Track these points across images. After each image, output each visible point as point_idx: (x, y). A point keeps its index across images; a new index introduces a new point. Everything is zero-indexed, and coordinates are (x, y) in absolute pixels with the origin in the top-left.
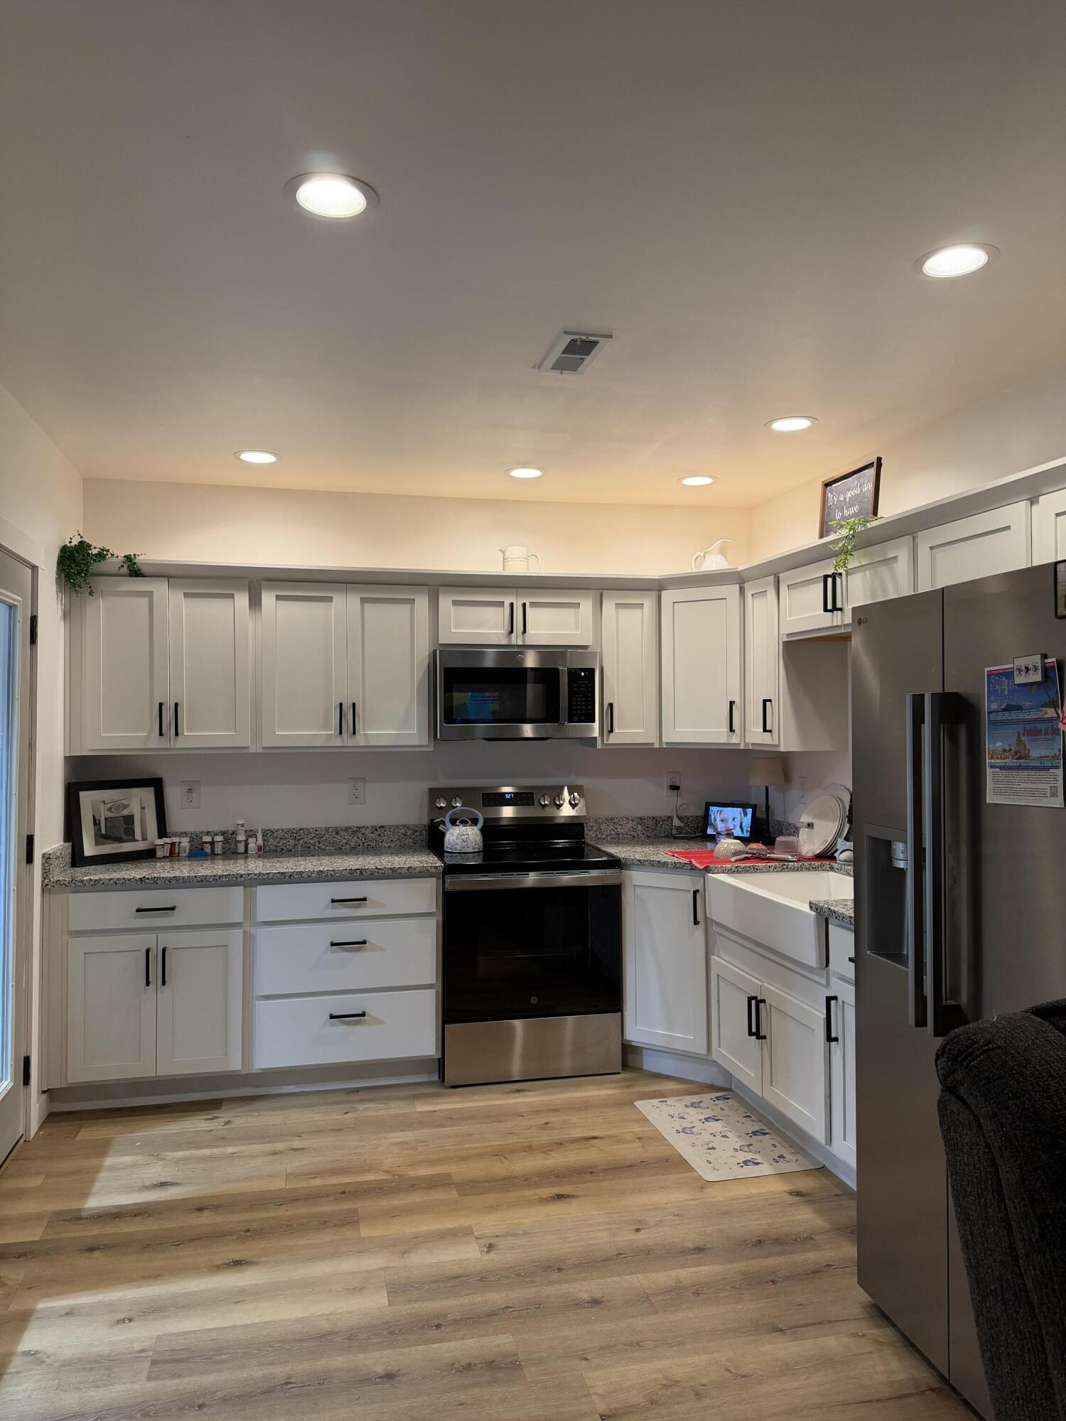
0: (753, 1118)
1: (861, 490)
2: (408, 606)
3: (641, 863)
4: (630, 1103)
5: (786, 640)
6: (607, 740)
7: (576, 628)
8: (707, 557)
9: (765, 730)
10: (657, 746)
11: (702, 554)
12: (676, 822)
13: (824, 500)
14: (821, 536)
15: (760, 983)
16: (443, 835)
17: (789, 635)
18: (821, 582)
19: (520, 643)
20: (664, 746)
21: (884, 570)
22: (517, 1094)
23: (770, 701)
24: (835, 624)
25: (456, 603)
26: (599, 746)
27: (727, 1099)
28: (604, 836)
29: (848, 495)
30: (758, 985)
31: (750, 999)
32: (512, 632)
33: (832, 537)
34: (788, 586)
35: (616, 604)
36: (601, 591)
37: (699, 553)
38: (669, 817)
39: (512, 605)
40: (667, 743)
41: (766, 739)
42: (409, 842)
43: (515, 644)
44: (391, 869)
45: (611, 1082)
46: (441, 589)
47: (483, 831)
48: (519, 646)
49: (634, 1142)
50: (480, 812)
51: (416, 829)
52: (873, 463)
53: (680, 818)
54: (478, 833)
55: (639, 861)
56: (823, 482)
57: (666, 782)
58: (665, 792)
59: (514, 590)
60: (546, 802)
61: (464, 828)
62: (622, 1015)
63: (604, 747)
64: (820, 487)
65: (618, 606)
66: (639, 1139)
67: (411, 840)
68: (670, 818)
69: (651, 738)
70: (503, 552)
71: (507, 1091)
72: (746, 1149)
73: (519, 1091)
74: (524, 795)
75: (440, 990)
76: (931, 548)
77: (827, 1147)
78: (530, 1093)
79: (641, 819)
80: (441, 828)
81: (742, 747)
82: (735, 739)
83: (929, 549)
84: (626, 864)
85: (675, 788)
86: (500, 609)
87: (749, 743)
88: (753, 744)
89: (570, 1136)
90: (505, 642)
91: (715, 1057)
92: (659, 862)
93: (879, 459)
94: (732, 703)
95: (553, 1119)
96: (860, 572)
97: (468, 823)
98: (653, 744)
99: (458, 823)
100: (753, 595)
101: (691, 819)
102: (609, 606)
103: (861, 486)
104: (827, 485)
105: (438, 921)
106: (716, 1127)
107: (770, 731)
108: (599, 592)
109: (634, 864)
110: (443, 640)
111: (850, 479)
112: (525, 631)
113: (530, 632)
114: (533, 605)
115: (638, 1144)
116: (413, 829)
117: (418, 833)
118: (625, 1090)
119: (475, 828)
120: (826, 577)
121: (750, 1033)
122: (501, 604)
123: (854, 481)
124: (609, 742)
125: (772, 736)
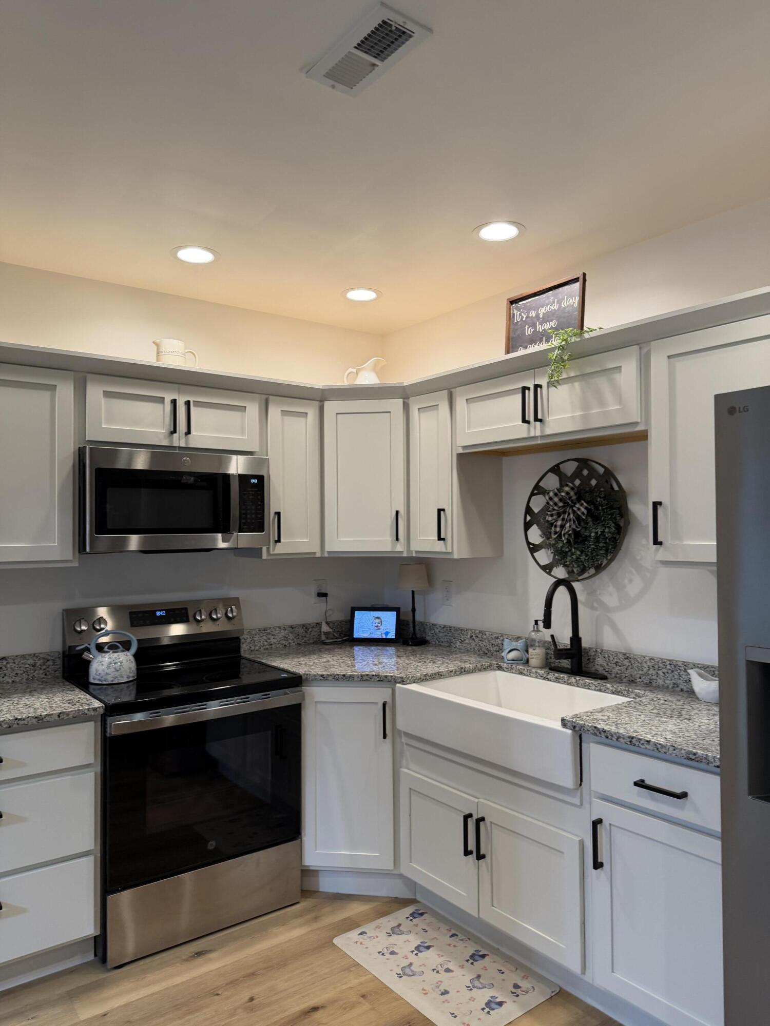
0: (460, 936)
1: (560, 306)
2: (47, 394)
3: (324, 678)
4: (328, 944)
5: (461, 451)
6: (273, 550)
7: (243, 433)
8: (361, 374)
9: (440, 538)
10: (318, 555)
11: (354, 371)
12: (325, 628)
13: (510, 317)
14: (508, 352)
15: (476, 800)
16: (88, 663)
17: (464, 447)
18: (518, 393)
19: (183, 444)
20: (326, 555)
21: (602, 383)
22: (200, 960)
23: (444, 510)
24: (532, 434)
25: (107, 394)
26: (265, 556)
27: (422, 914)
28: (257, 648)
29: (542, 311)
30: (474, 802)
31: (467, 817)
32: (175, 431)
33: (521, 352)
34: (467, 400)
35: (282, 411)
36: (267, 396)
37: (351, 370)
38: (317, 624)
39: (174, 402)
40: (329, 552)
41: (439, 547)
42: (39, 673)
43: (178, 445)
44: (36, 718)
45: (296, 916)
46: (89, 376)
47: (136, 656)
48: (180, 448)
49: (360, 1003)
50: (133, 635)
51: (49, 657)
52: (578, 278)
53: (327, 623)
54: (132, 659)
55: (322, 676)
56: (508, 299)
57: (314, 590)
58: (313, 599)
59: (177, 386)
60: (203, 617)
61: (116, 655)
62: (301, 840)
63: (269, 558)
64: (504, 304)
65: (284, 413)
66: (363, 996)
67: (41, 672)
68: (319, 624)
69: (314, 548)
70: (158, 345)
71: (184, 957)
72: (477, 983)
73: (199, 954)
74: (177, 612)
75: (99, 855)
76: (669, 357)
77: (582, 977)
78: (212, 955)
79: (292, 627)
80: (86, 656)
81: (405, 555)
82: (400, 547)
83: (667, 358)
84: (307, 679)
85: (322, 595)
86: (159, 406)
87: (412, 551)
88: (417, 552)
89: (287, 1014)
90: (165, 443)
91: (404, 870)
92: (344, 675)
93: (584, 275)
94: (397, 512)
95: (258, 989)
96: (568, 383)
97: (118, 648)
98: (315, 553)
99: (106, 649)
100: (419, 409)
101: (336, 624)
102: (274, 412)
103: (559, 302)
104: (513, 302)
105: (96, 774)
106: (431, 957)
107: (444, 539)
108: (265, 397)
109: (316, 679)
110: (89, 437)
111: (544, 296)
112: (189, 432)
113: (194, 434)
114: (198, 404)
115: (366, 1006)
116: (44, 658)
117: (50, 663)
118: (316, 926)
119: (129, 653)
120: (524, 389)
121: (467, 853)
122: (161, 400)
123: (548, 298)
124: (276, 552)
125: (446, 545)
